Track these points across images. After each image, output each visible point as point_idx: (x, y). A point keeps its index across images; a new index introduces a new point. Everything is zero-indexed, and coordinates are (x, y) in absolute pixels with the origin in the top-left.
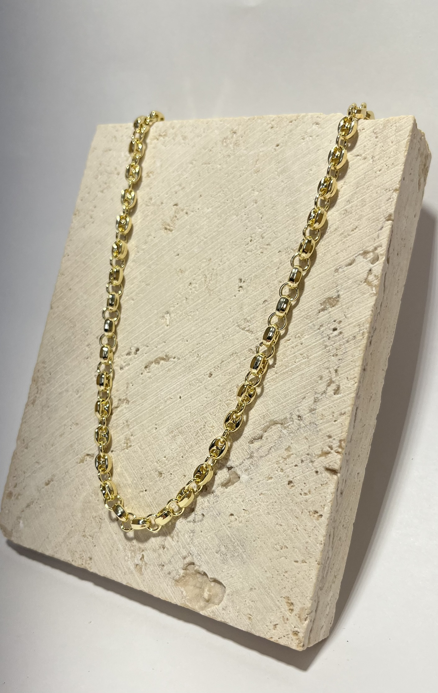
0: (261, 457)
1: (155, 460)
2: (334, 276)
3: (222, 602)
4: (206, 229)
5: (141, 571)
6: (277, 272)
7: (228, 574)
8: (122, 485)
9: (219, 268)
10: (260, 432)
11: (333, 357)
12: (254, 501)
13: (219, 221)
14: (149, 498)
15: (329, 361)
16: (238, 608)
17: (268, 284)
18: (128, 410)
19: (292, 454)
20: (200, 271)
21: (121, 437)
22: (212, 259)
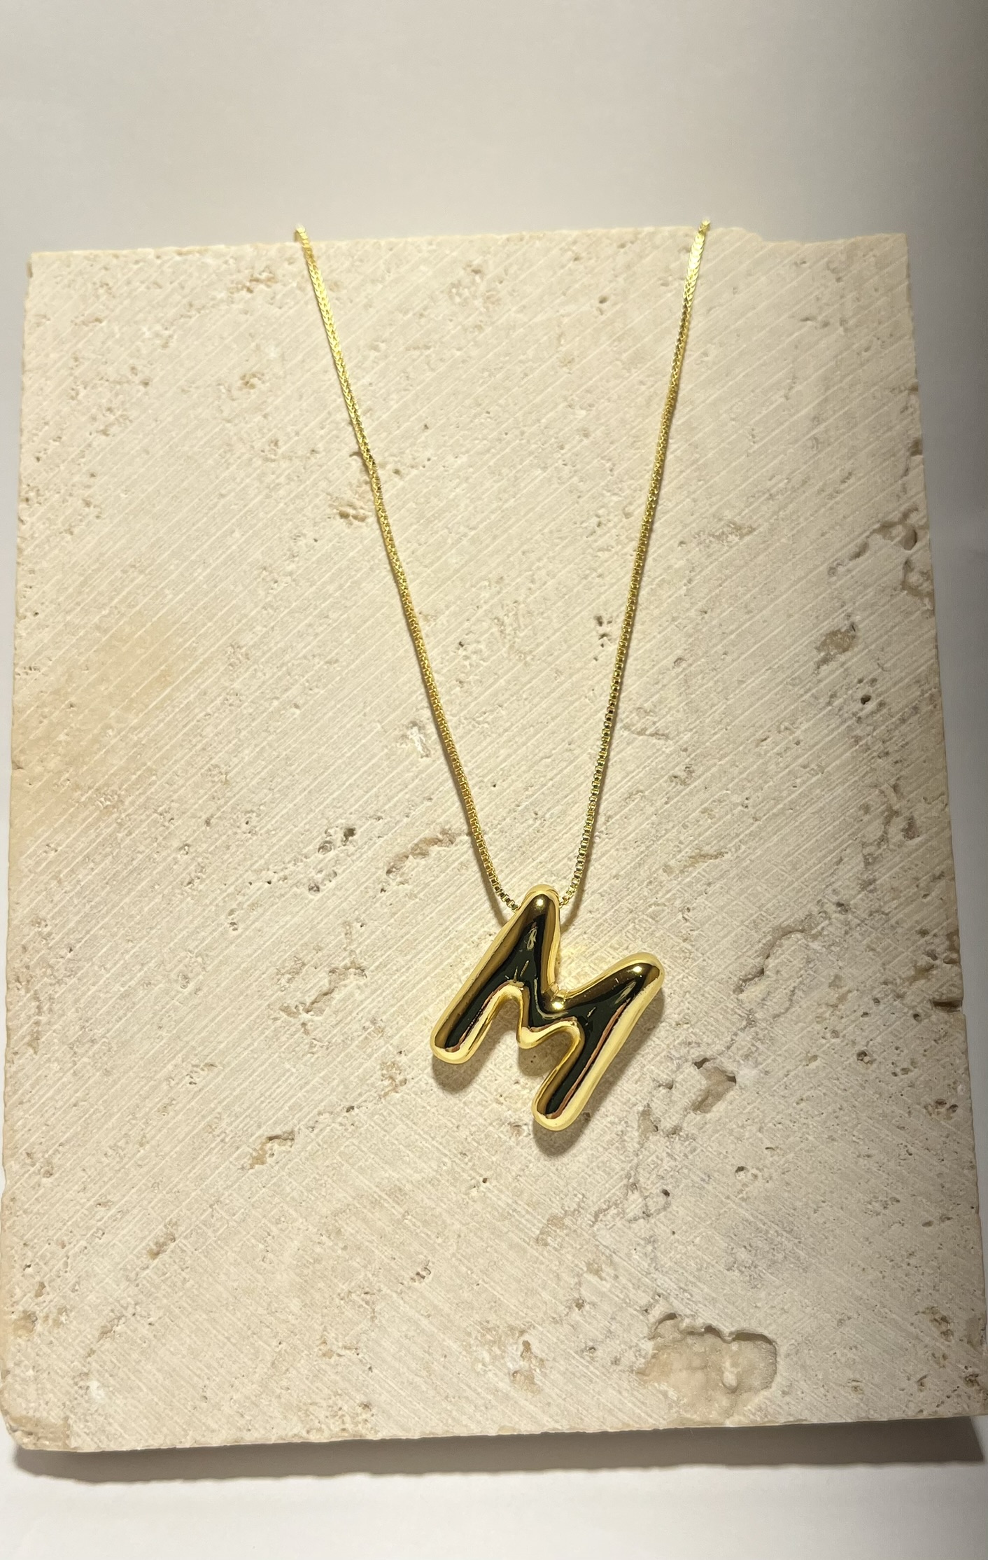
0: (776, 1016)
1: (490, 1097)
2: (830, 584)
3: (778, 1379)
4: (467, 506)
5: (533, 1383)
6: (688, 590)
8: (408, 1187)
9: (532, 597)
11: (880, 761)
12: (788, 1122)
13: (496, 486)
14: (502, 1196)
15: (873, 770)
16: (820, 1377)
17: (674, 619)
18: (368, 991)
19: (850, 991)
20: (481, 612)
21: (367, 1064)
22: (505, 577)
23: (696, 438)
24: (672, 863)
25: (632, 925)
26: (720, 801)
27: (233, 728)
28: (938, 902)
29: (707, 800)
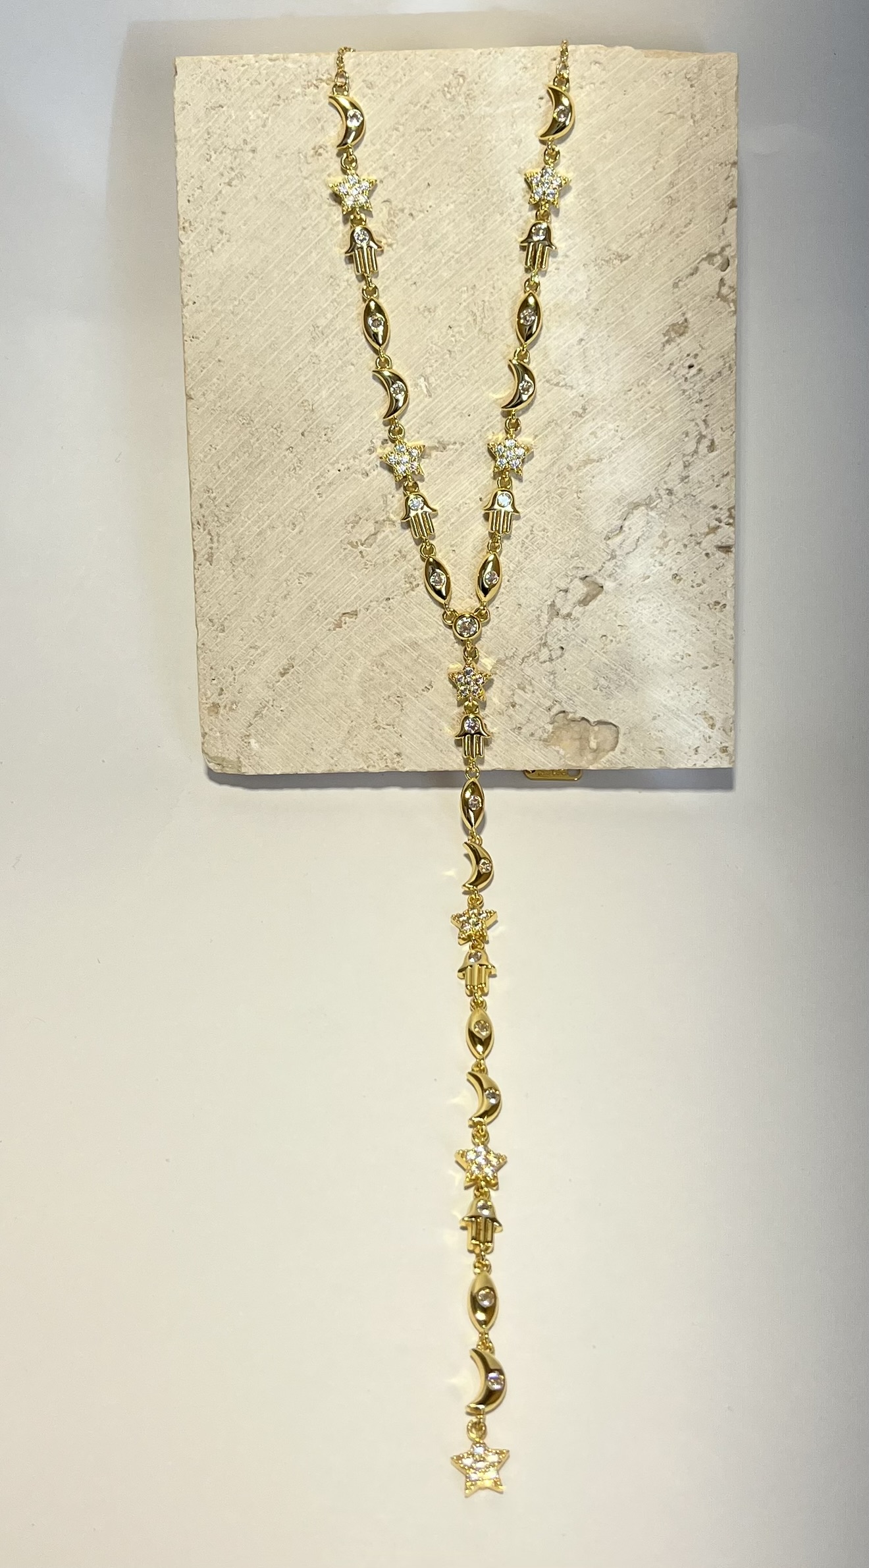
0: (628, 553)
1: (465, 595)
2: (673, 293)
4: (453, 238)
6: (587, 296)
10: (619, 523)
11: (696, 405)
12: (631, 612)
13: (472, 225)
15: (692, 410)
17: (578, 314)
18: (396, 535)
19: (670, 540)
20: (462, 306)
21: (396, 575)
22: (477, 284)
23: (597, 195)
24: (571, 464)
25: (546, 501)
26: (601, 428)
27: (316, 378)
28: (724, 490)
29: (594, 426)
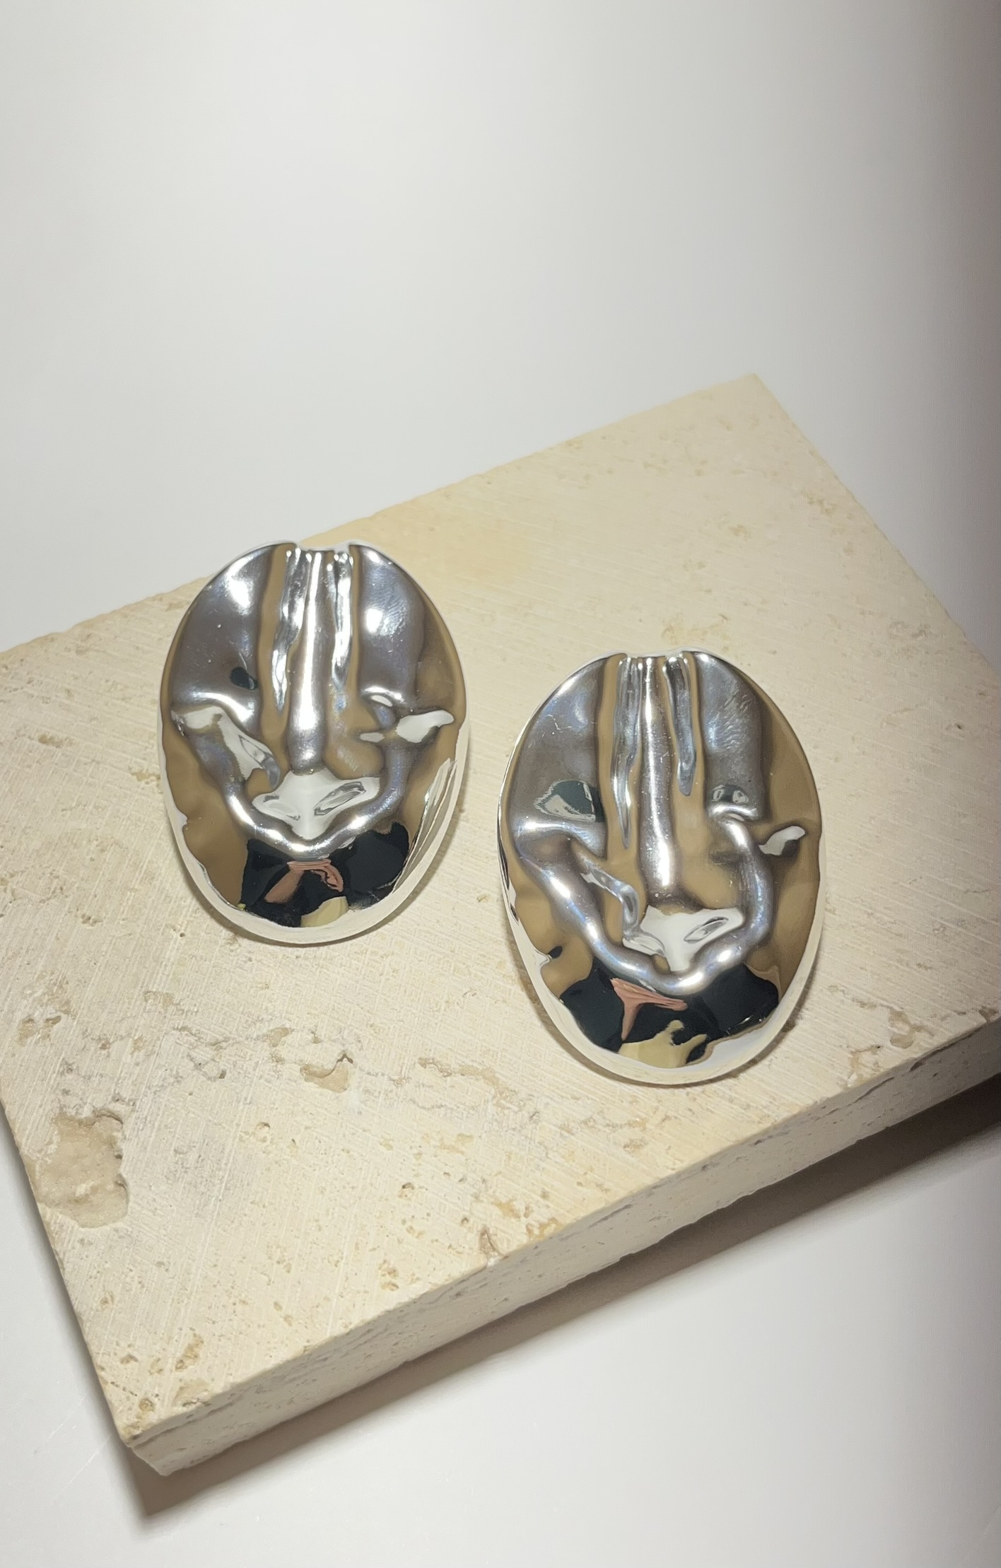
0: (414, 1102)
5: (27, 1037)
7: (154, 1200)
10: (454, 1066)
12: (322, 1148)
14: (175, 951)
16: (107, 1266)
19: (462, 1153)
